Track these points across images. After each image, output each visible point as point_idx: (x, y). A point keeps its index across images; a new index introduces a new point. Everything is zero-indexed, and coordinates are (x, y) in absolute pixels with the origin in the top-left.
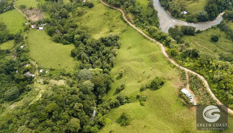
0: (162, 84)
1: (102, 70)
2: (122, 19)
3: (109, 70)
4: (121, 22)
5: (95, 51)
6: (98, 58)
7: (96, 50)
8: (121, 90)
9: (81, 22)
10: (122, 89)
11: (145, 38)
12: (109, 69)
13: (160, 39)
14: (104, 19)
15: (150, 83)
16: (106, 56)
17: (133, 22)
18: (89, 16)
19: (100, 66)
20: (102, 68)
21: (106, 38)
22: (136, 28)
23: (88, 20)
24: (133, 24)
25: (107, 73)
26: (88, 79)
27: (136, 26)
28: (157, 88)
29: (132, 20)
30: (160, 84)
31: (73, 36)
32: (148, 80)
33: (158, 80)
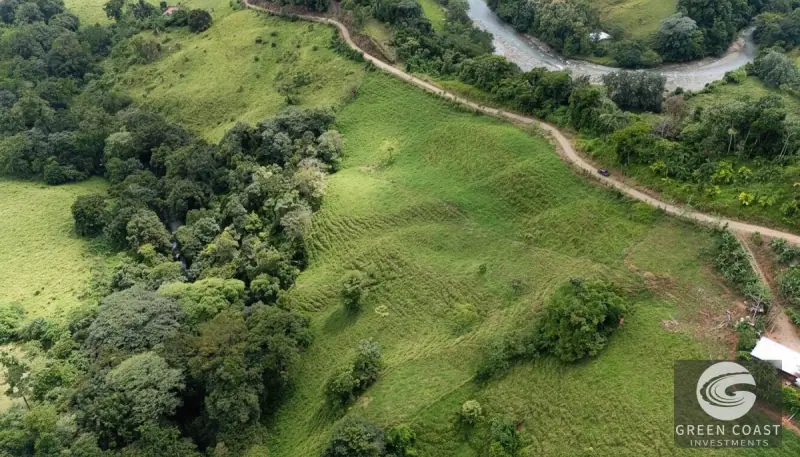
0: (611, 323)
1: (241, 284)
2: (339, 52)
3: (285, 285)
4: (338, 61)
5: (207, 195)
6: (223, 227)
7: (209, 190)
8: (359, 391)
9: (152, 85)
10: (362, 382)
11: (459, 109)
12: (282, 280)
13: (538, 105)
14: (257, 59)
15: (528, 330)
16: (262, 214)
17: (392, 53)
18: (187, 60)
19: (227, 266)
20: (240, 275)
21: (262, 128)
22: (407, 77)
23: (182, 76)
24: (391, 63)
25: (269, 299)
26: (148, 347)
27: (409, 70)
28: (580, 357)
29: (386, 47)
30: (600, 327)
31: (100, 141)
32: (516, 308)
33: (585, 302)
